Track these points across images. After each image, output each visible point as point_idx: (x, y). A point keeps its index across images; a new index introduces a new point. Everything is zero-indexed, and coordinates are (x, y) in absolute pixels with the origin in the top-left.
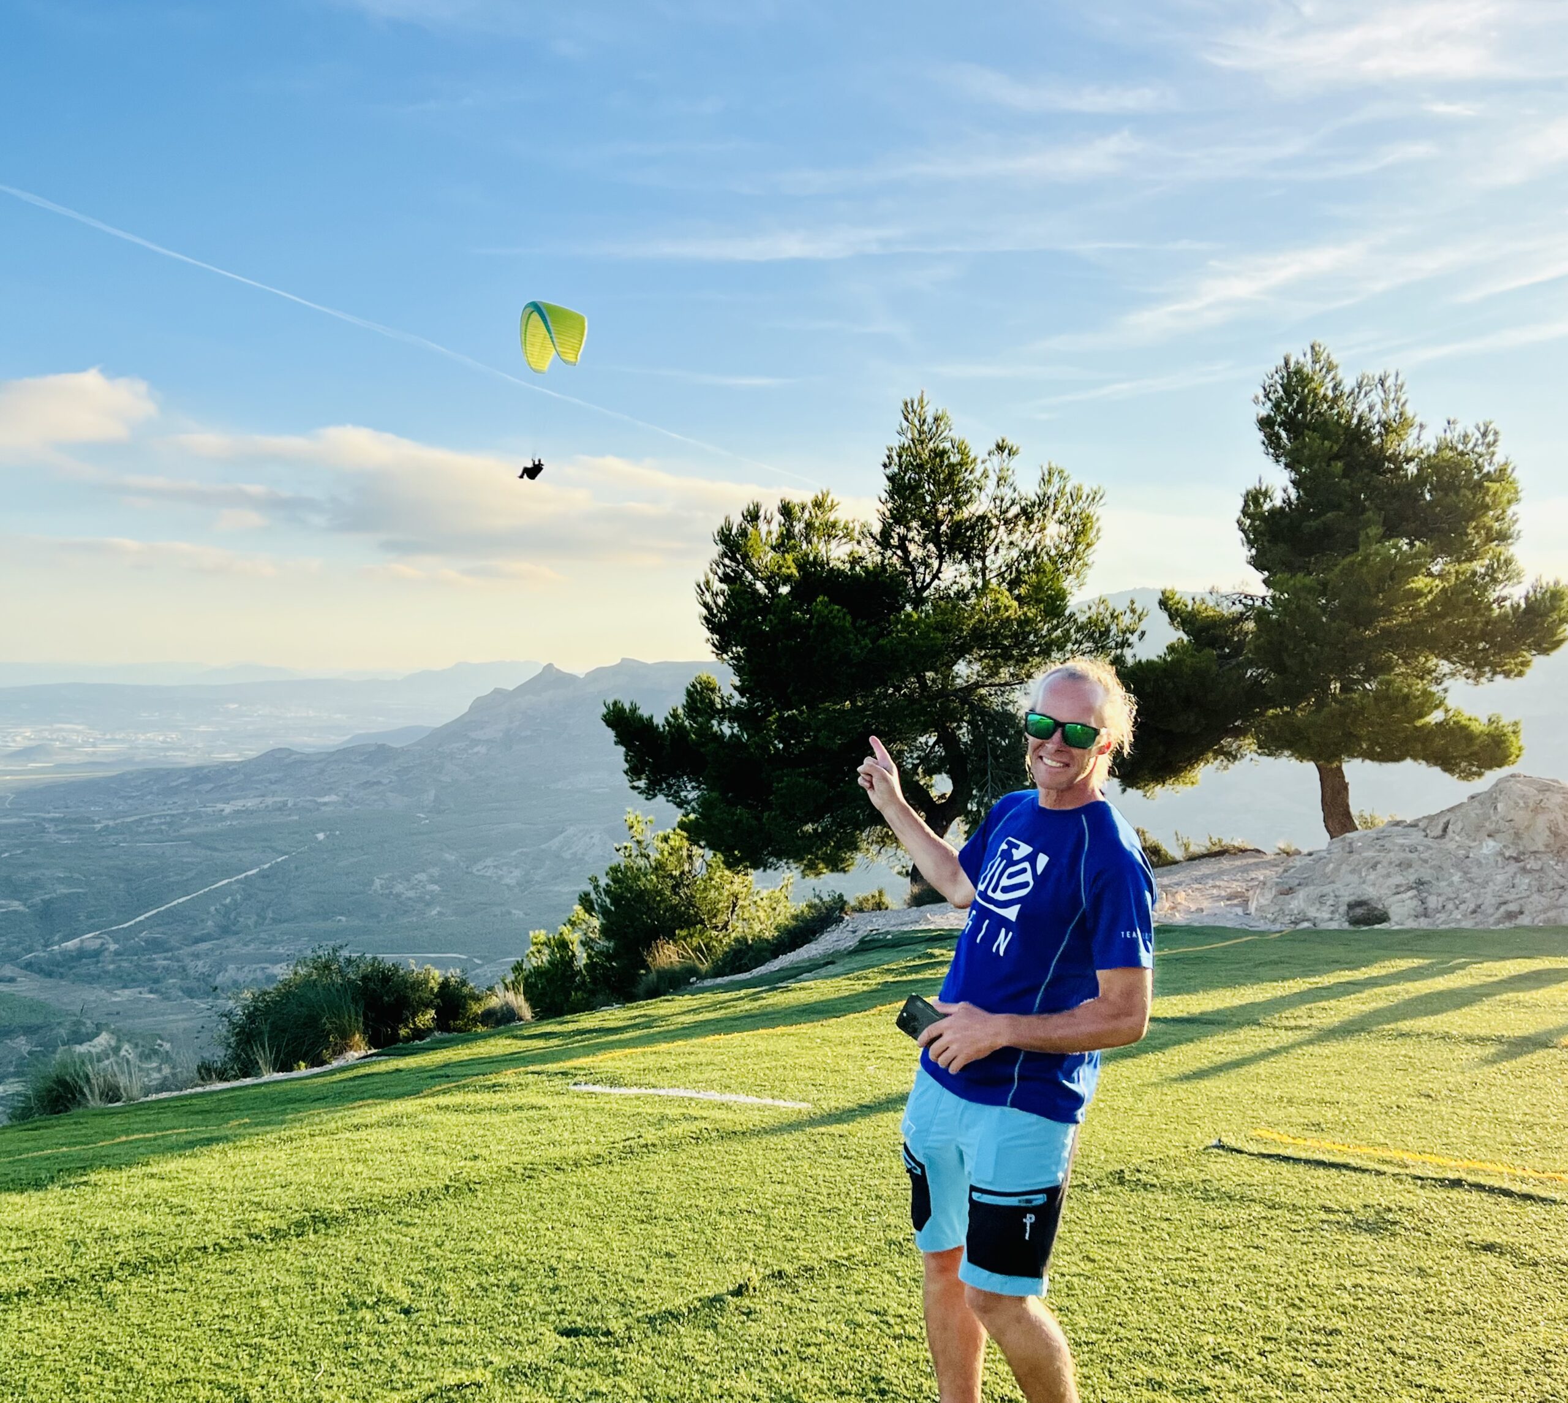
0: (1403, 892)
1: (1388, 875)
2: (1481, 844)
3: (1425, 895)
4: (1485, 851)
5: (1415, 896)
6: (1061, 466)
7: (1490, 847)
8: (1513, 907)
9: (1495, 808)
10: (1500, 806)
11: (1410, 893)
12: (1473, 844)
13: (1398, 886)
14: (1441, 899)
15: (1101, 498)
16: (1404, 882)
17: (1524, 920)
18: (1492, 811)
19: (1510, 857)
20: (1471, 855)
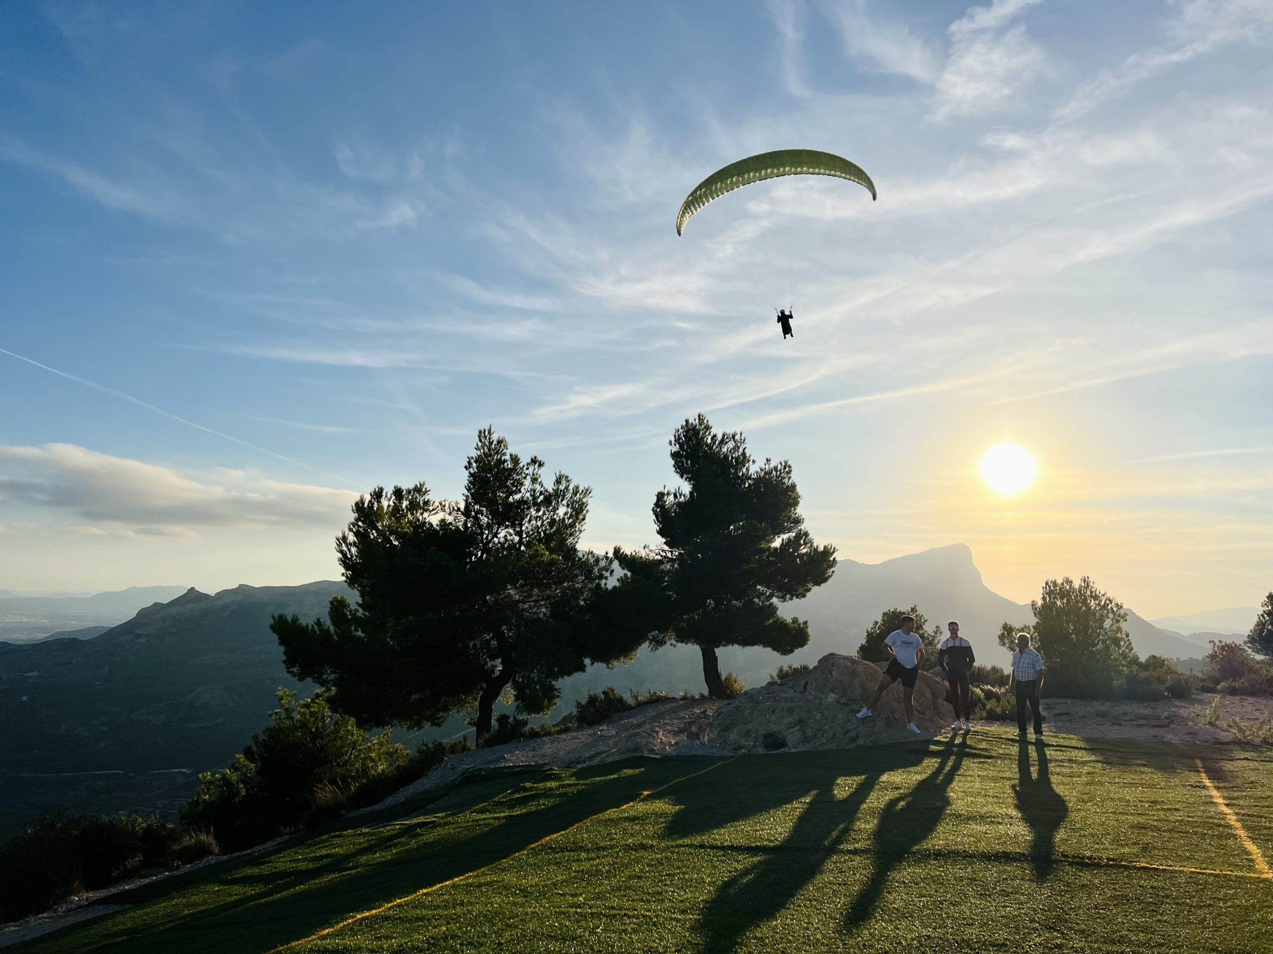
0: (792, 728)
1: (782, 717)
2: (827, 695)
3: (805, 728)
4: (829, 700)
5: (800, 730)
6: (567, 474)
7: (832, 697)
8: (853, 734)
9: (832, 674)
10: (834, 673)
11: (797, 728)
12: (823, 696)
13: (790, 723)
14: (814, 731)
15: (590, 493)
16: (793, 721)
17: (861, 742)
18: (830, 676)
19: (843, 703)
20: (823, 703)
